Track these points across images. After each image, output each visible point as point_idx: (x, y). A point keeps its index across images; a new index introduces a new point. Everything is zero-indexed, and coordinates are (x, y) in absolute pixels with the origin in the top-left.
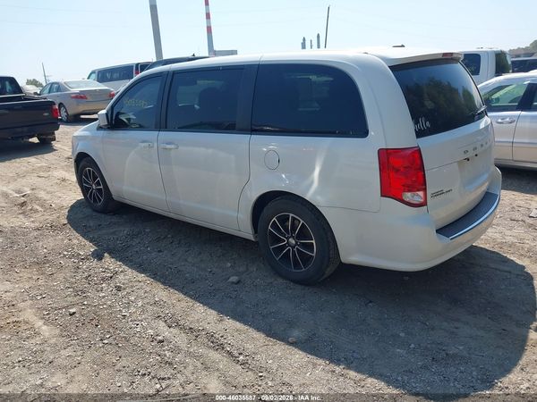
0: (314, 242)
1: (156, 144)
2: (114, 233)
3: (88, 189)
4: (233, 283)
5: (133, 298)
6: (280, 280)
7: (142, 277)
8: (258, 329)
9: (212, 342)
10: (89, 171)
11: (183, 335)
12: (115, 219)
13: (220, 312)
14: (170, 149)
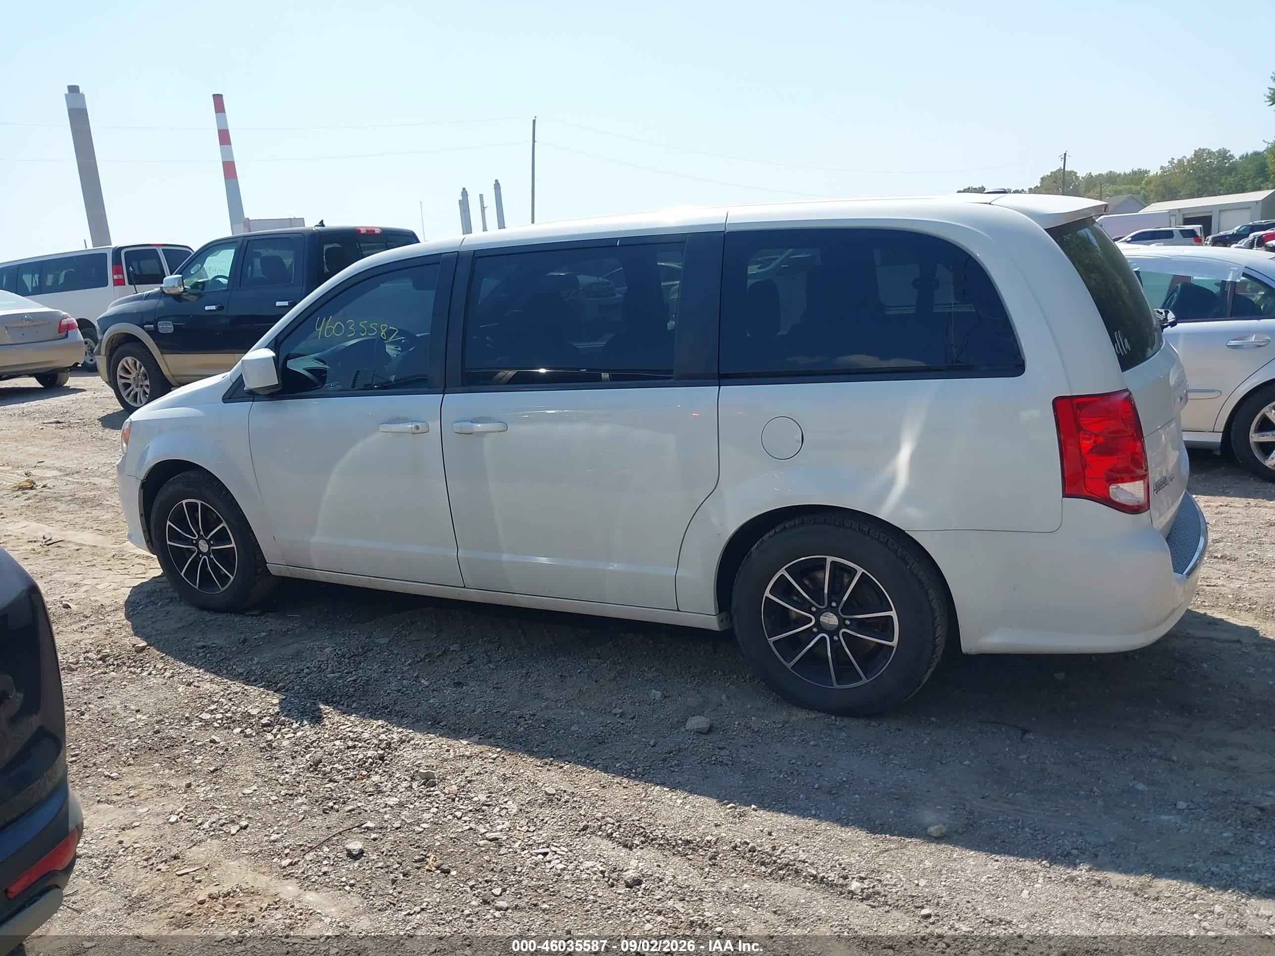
0: (893, 614)
1: (435, 425)
2: (297, 655)
3: (182, 555)
4: (699, 732)
5: (482, 797)
6: (800, 715)
7: (463, 746)
8: (844, 822)
9: (763, 864)
10: (192, 507)
11: (677, 859)
12: (272, 623)
13: (723, 798)
14: (482, 434)
